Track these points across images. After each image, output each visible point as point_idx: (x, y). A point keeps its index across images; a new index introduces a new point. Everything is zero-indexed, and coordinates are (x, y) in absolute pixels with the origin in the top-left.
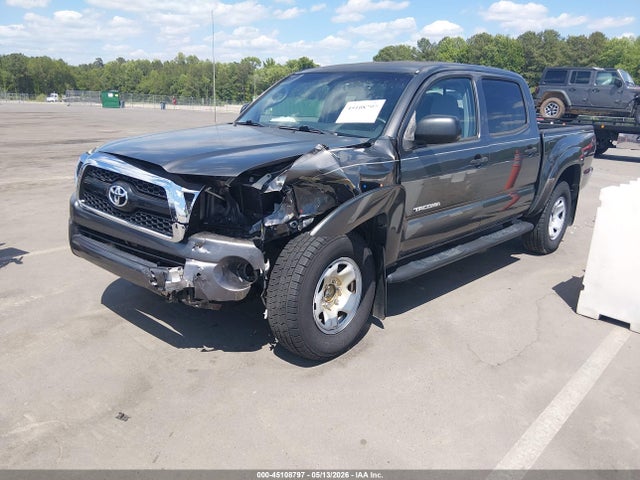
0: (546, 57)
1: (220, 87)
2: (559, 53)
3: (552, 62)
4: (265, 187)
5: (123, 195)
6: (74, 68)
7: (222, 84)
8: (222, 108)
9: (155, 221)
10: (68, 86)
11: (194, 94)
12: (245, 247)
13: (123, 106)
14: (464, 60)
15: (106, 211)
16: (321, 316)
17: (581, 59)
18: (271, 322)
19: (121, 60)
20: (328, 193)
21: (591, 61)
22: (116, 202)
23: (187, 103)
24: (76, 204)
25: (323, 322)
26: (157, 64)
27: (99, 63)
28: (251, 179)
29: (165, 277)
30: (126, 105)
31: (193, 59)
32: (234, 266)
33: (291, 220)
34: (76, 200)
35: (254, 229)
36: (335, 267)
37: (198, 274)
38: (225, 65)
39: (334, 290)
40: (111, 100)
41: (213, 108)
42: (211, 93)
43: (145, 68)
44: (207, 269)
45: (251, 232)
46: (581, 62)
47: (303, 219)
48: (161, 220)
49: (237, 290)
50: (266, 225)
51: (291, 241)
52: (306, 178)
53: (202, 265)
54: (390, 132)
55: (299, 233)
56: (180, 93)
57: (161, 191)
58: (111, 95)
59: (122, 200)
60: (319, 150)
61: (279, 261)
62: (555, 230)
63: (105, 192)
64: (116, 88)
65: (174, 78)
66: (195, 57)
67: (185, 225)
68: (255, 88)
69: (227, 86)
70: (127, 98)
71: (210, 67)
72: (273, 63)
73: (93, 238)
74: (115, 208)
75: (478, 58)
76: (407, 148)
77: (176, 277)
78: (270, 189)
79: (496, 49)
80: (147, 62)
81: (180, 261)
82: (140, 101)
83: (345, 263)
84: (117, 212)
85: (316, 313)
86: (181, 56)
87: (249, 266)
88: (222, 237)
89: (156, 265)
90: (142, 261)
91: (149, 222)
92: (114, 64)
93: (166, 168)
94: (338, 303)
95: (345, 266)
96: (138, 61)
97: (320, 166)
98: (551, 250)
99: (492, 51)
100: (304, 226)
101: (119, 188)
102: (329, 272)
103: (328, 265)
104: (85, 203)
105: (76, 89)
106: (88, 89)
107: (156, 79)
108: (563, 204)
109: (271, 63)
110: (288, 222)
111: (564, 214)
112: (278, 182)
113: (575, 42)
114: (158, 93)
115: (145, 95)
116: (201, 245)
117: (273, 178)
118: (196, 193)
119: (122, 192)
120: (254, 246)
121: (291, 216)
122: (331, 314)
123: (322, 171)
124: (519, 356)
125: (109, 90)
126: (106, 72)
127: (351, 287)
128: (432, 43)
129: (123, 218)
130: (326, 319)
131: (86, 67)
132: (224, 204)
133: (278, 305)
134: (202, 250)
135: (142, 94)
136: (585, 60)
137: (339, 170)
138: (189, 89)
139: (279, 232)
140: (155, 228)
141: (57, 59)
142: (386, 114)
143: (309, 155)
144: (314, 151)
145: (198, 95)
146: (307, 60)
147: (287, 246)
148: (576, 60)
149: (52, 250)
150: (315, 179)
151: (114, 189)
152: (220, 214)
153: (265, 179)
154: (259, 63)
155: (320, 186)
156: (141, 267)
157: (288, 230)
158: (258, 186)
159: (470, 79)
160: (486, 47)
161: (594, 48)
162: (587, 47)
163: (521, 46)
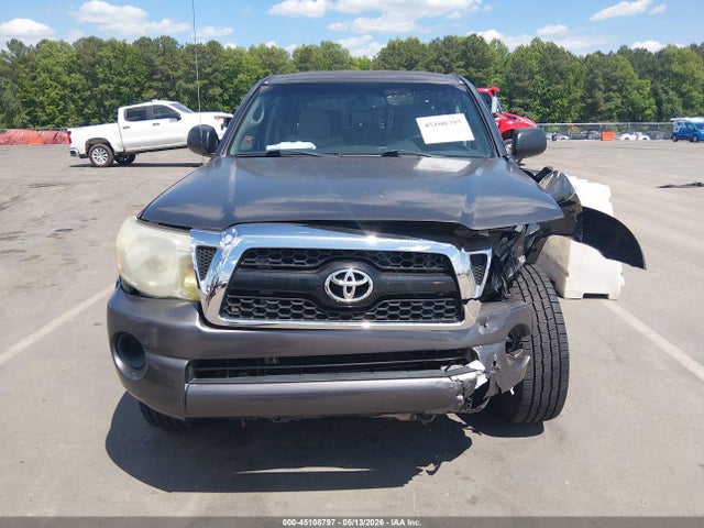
0: (169, 65)
2: (180, 61)
17: (205, 68)
37: (495, 363)
46: (205, 71)
79: (110, 54)
113: (195, 50)
116: (485, 323)
118: (488, 252)
128: (27, 46)
136: (209, 70)
160: (101, 53)
161: (214, 57)
162: (208, 56)
163: (139, 52)
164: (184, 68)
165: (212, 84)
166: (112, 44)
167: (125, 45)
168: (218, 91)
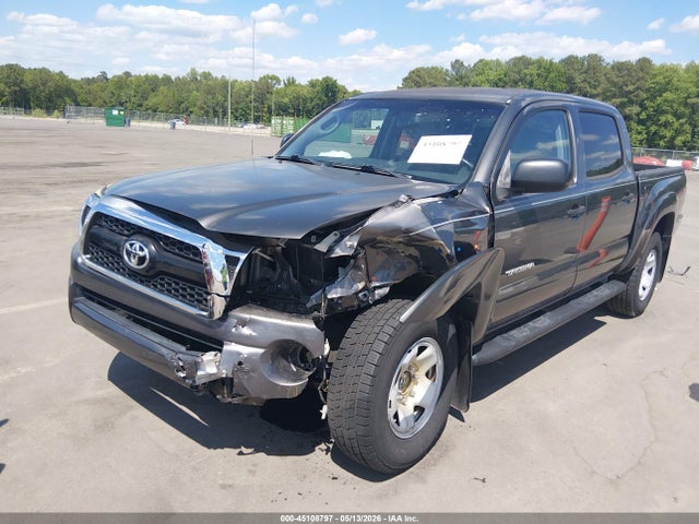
0: (589, 83)
1: (235, 106)
2: (603, 79)
3: (595, 88)
4: (331, 249)
5: (141, 254)
6: (75, 81)
7: (238, 103)
8: (237, 129)
9: (184, 289)
10: (68, 100)
11: (207, 113)
12: (302, 327)
13: (129, 125)
14: (501, 84)
15: (119, 272)
16: (396, 416)
17: (627, 85)
18: (331, 424)
19: (127, 74)
20: (410, 256)
21: (638, 88)
22: (133, 263)
23: (198, 123)
24: (79, 260)
25: (397, 422)
26: (167, 80)
27: (104, 76)
28: (313, 238)
29: (196, 366)
30: (132, 123)
31: (207, 76)
32: (287, 351)
33: (361, 291)
34: (79, 255)
35: (313, 300)
36: (415, 350)
37: (240, 363)
38: (241, 83)
39: (410, 378)
40: (115, 117)
41: (227, 128)
42: (225, 113)
43: (153, 84)
44: (250, 356)
45: (309, 305)
46: (626, 89)
47: (375, 288)
48: (193, 289)
49: (290, 384)
50: (329, 297)
51: (359, 317)
52: (385, 239)
53: (245, 350)
54: (480, 177)
55: (369, 306)
56: (191, 112)
57: (196, 252)
58: (115, 112)
59: (142, 260)
60: (403, 203)
61: (344, 343)
62: (644, 289)
63: (119, 246)
64: (121, 104)
65: (184, 95)
66: (209, 74)
67: (225, 297)
68: (273, 108)
69: (242, 105)
70: (133, 115)
71: (224, 84)
72: (294, 82)
73: (100, 303)
74: (131, 269)
75: (516, 83)
76: (501, 197)
77: (210, 365)
78: (338, 252)
79: (535, 72)
80: (156, 77)
81: (216, 345)
82: (147, 119)
83: (425, 344)
84: (133, 274)
85: (391, 412)
86: (193, 72)
87: (305, 350)
88: (272, 313)
89: (183, 349)
90: (165, 341)
91: (177, 290)
92: (119, 78)
93: (204, 223)
94: (413, 396)
95: (425, 348)
96: (146, 76)
97: (404, 225)
98: (639, 313)
99: (531, 75)
100: (377, 297)
101: (137, 245)
102: (407, 359)
103: (407, 350)
104: (91, 259)
105: (77, 104)
106: (90, 105)
107: (166, 96)
108: (654, 258)
109: (291, 82)
110: (357, 293)
111: (654, 270)
112: (349, 244)
113: (621, 67)
114: (167, 112)
115: (153, 113)
116: (244, 323)
117: (342, 237)
118: (243, 257)
119: (141, 249)
120: (314, 326)
121: (361, 286)
122: (405, 412)
123: (407, 231)
124: (639, 463)
125: (113, 107)
126: (111, 88)
127: (431, 374)
128: (466, 64)
129: (142, 282)
130: (401, 418)
131: (89, 81)
132: (272, 265)
133: (343, 404)
134: (246, 331)
135: (149, 111)
136: (631, 88)
137: (429, 229)
138: (202, 108)
139: (345, 305)
140: (183, 298)
141: (57, 71)
142: (473, 154)
143: (390, 208)
144: (396, 204)
145: (211, 115)
146: (331, 79)
147: (354, 324)
148: (621, 87)
149: (44, 303)
150: (396, 239)
151: (131, 245)
152: (268, 280)
153: (331, 238)
154: (278, 81)
155: (401, 248)
156: (164, 351)
157: (356, 303)
158: (322, 247)
159: (565, 111)
160: (526, 71)
161: (641, 75)
162: (634, 74)
163: (563, 70)
164: (604, 85)
165: (631, 102)
166: (540, 63)
167: (551, 63)
168: (636, 109)
